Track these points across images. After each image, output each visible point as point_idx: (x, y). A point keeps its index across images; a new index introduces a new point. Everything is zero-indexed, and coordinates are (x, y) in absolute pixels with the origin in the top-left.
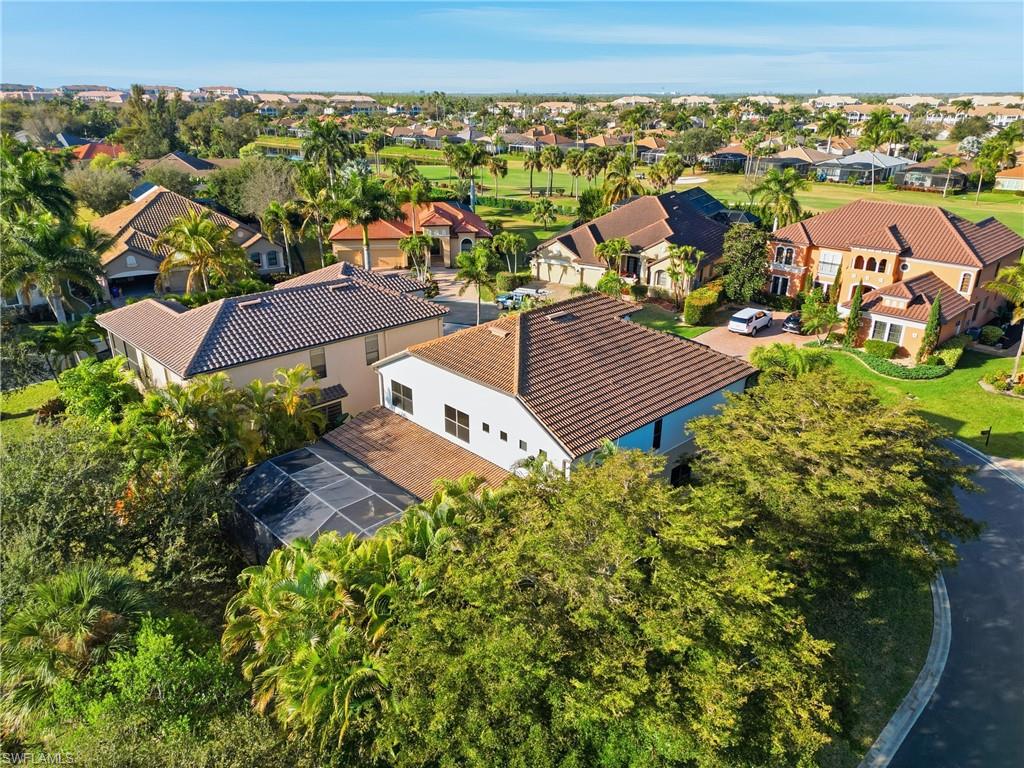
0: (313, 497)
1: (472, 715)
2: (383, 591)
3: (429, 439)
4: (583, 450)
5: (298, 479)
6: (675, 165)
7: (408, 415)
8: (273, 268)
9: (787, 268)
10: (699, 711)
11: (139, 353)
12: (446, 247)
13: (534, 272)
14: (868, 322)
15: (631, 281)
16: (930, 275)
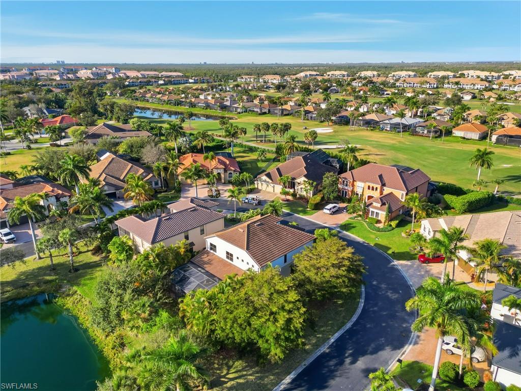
0: (192, 279)
1: (235, 325)
2: (215, 301)
3: (222, 260)
4: (263, 265)
5: (187, 274)
6: (314, 134)
7: (215, 253)
8: (157, 186)
9: (346, 188)
10: (278, 321)
11: (131, 234)
12: (223, 176)
13: (256, 186)
14: (369, 210)
15: (292, 191)
16: (392, 193)
